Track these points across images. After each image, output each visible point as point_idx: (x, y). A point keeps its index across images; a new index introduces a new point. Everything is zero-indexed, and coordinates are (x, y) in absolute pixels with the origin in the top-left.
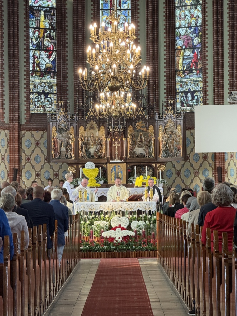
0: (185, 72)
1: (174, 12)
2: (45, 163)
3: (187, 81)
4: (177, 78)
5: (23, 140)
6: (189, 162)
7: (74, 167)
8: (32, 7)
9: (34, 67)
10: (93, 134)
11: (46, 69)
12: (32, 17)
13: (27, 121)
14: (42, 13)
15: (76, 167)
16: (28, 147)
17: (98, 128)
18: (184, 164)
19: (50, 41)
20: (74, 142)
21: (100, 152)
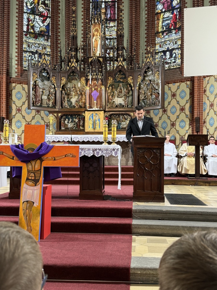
0: (165, 33)
2: (36, 114)
3: (166, 41)
4: (156, 39)
5: (14, 92)
6: (167, 114)
7: (55, 116)
9: (28, 29)
10: (75, 85)
11: (40, 32)
13: (18, 75)
16: (19, 98)
17: (79, 78)
18: (161, 117)
19: (44, 7)
20: (56, 91)
21: (81, 102)
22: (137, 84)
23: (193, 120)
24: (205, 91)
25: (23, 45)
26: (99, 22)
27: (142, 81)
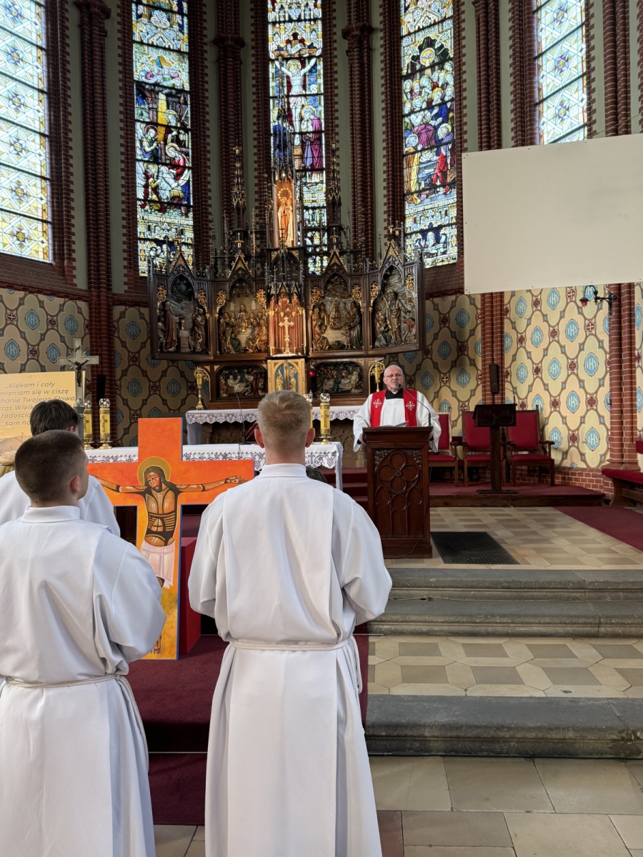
0: (423, 193)
1: (400, 86)
2: (169, 367)
3: (427, 210)
4: (407, 207)
5: (123, 324)
6: (431, 359)
7: (206, 370)
8: (140, 85)
9: (146, 194)
10: (245, 306)
11: (171, 199)
12: (141, 101)
13: (129, 288)
14: (162, 97)
15: (209, 369)
16: (133, 336)
17: (252, 293)
18: (420, 364)
19: (178, 149)
20: (206, 320)
21: (260, 341)
22: (370, 302)
23: (484, 369)
24: (507, 311)
25: (137, 227)
26: (290, 177)
27: (380, 295)
